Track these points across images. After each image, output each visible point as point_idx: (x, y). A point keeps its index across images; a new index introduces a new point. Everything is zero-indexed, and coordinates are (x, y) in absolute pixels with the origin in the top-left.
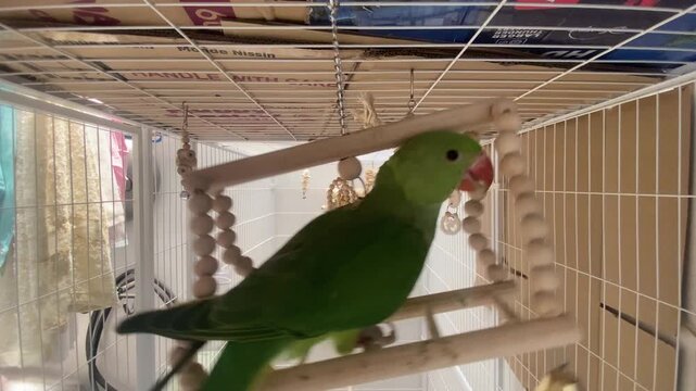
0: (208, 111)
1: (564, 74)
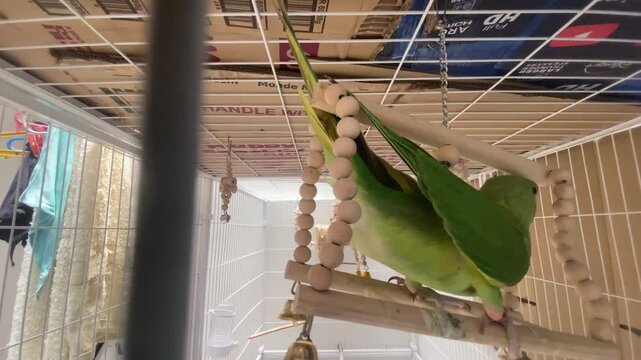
0: (244, 146)
1: (574, 104)
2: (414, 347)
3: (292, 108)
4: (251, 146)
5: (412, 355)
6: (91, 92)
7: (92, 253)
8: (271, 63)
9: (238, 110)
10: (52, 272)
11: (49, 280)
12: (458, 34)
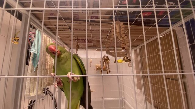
0: (80, 39)
2: (123, 97)
3: (92, 29)
4: (82, 39)
5: (123, 99)
6: (52, 26)
7: (46, 63)
8: (89, 20)
9: (81, 30)
10: (37, 67)
11: (37, 69)
12: (123, 14)
